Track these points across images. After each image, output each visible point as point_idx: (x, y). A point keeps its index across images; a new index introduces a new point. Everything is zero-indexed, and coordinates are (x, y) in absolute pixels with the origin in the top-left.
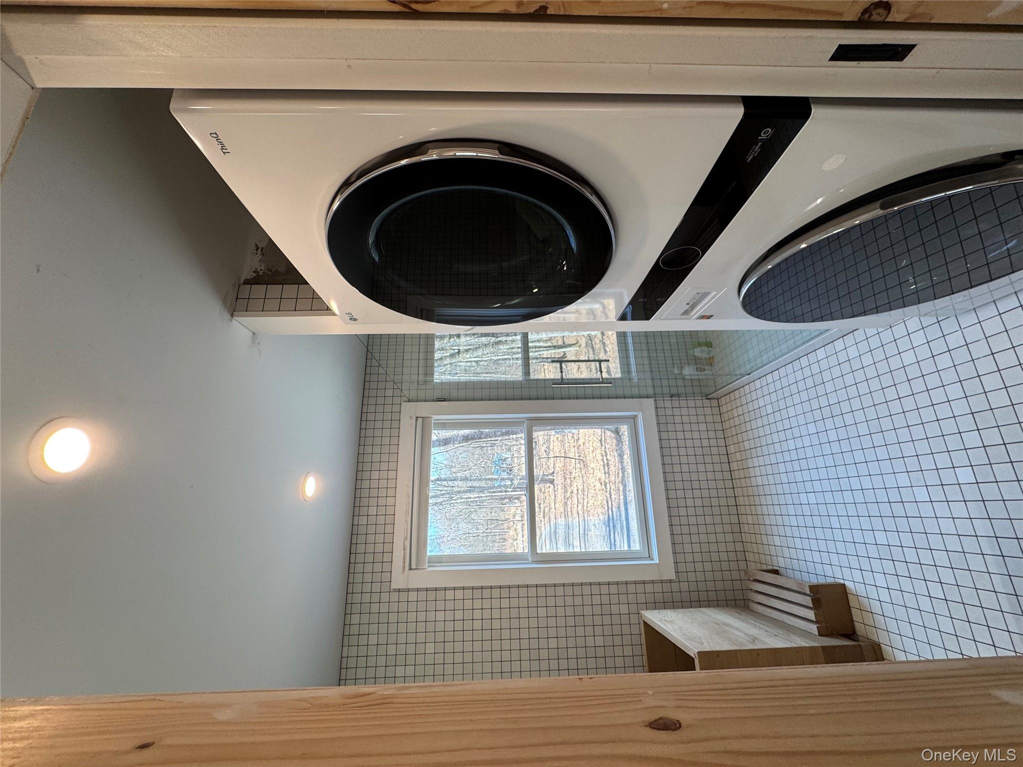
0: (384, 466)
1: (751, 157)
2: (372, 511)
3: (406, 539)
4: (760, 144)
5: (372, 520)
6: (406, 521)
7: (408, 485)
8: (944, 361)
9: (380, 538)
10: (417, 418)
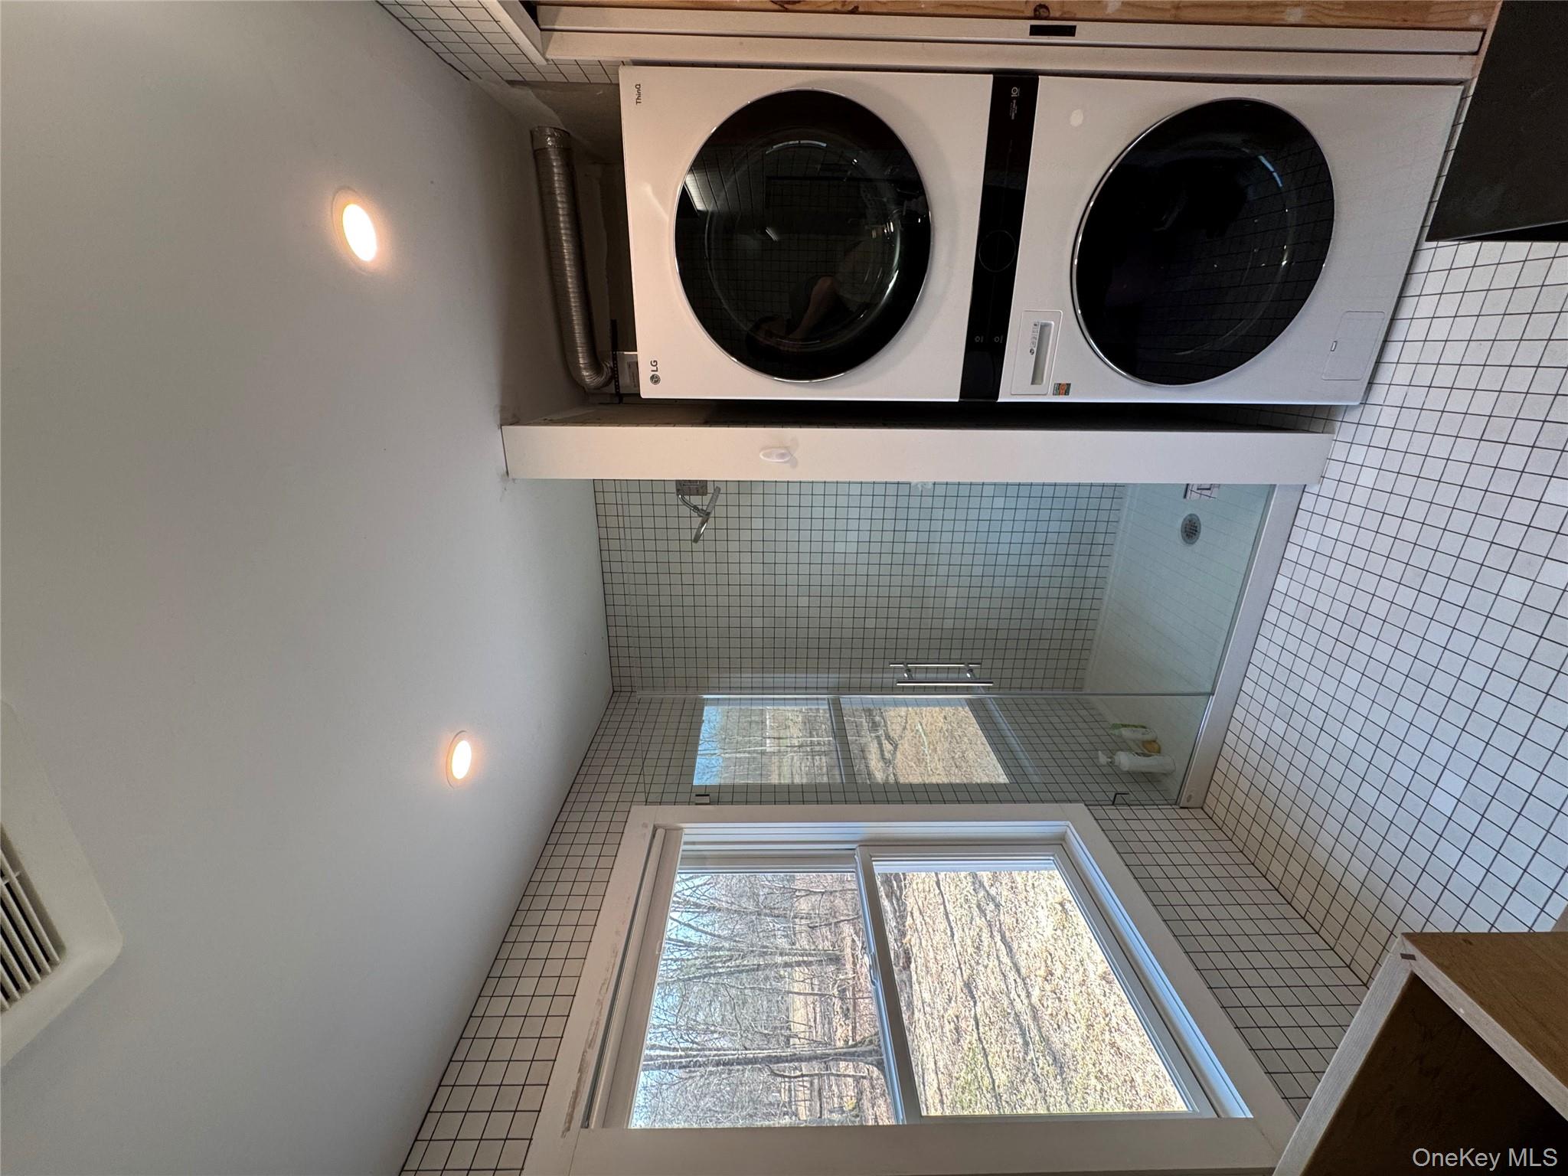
0: (576, 903)
1: (1013, 115)
2: (527, 987)
3: (590, 1044)
4: (1015, 101)
5: (519, 1007)
6: (600, 1002)
7: (617, 933)
8: (1401, 440)
9: (526, 1050)
10: (655, 829)
